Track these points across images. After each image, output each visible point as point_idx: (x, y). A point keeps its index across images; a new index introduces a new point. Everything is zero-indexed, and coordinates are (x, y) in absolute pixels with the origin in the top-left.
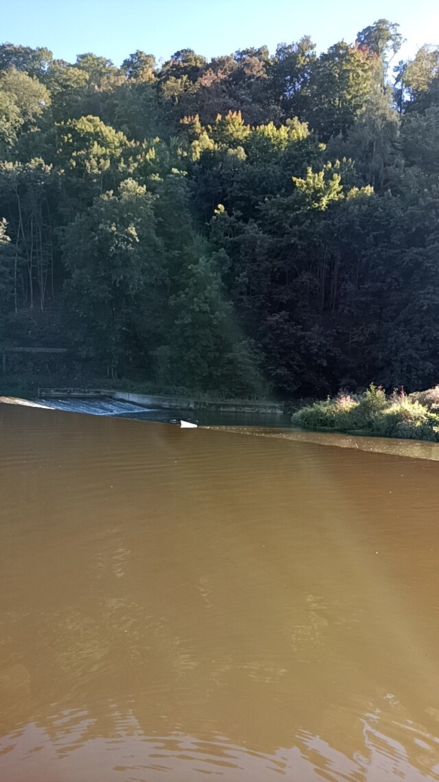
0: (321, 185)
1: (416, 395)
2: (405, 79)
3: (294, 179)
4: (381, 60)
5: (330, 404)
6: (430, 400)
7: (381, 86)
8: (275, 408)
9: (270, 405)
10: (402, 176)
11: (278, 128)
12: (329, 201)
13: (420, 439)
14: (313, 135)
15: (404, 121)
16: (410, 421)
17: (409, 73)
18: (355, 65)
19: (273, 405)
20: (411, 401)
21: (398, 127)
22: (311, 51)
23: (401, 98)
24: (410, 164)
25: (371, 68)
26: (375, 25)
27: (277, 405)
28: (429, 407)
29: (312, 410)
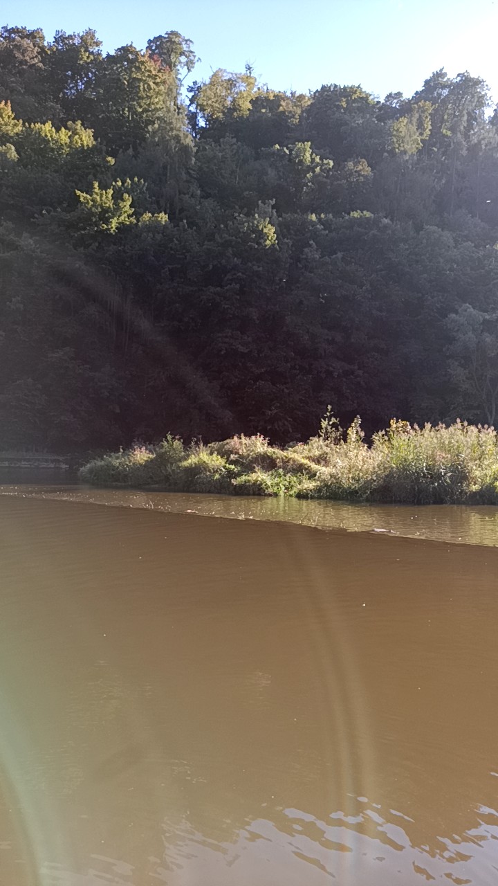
0: (110, 204)
1: (215, 446)
2: (200, 102)
3: (78, 193)
4: (174, 76)
5: (123, 456)
6: (228, 451)
7: (174, 104)
8: (59, 461)
9: (53, 458)
10: (198, 207)
11: (58, 130)
12: (119, 223)
13: (218, 493)
14: (99, 146)
15: (199, 148)
16: (208, 473)
17: (204, 96)
18: (146, 75)
19: (56, 457)
20: (209, 452)
21: (193, 154)
22: (97, 49)
23: (196, 122)
24: (206, 196)
25: (164, 82)
26: (166, 36)
27: (61, 458)
28: (228, 459)
29: (103, 463)
